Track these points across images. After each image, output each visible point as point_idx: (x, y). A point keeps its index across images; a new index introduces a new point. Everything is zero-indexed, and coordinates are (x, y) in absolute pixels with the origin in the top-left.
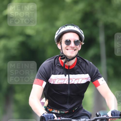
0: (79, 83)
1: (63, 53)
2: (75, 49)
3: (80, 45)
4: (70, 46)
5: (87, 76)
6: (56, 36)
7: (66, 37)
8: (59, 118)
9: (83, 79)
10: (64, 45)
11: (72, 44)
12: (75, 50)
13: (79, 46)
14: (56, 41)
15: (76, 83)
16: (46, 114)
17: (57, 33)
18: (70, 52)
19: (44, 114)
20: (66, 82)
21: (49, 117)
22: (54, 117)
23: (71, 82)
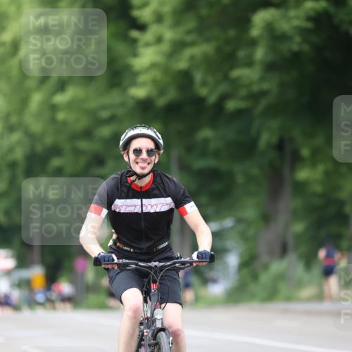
0: (158, 210)
1: (130, 167)
2: (148, 161)
3: (157, 155)
4: (141, 157)
5: (169, 200)
6: (121, 143)
7: (136, 144)
8: (121, 261)
9: (163, 204)
10: (132, 156)
11: (144, 155)
12: (149, 164)
13: (154, 157)
14: (121, 149)
15: (152, 211)
16: (102, 254)
17: (122, 137)
18: (142, 166)
19: (99, 254)
20: (138, 210)
21: (106, 259)
22: (113, 260)
23: (145, 210)
